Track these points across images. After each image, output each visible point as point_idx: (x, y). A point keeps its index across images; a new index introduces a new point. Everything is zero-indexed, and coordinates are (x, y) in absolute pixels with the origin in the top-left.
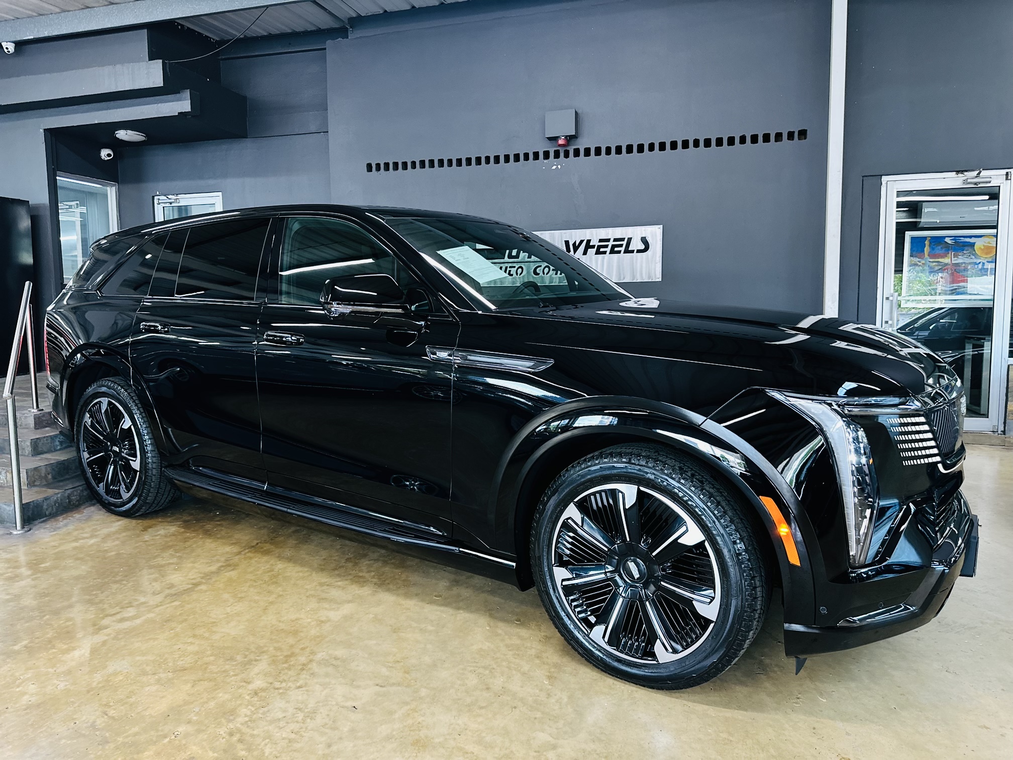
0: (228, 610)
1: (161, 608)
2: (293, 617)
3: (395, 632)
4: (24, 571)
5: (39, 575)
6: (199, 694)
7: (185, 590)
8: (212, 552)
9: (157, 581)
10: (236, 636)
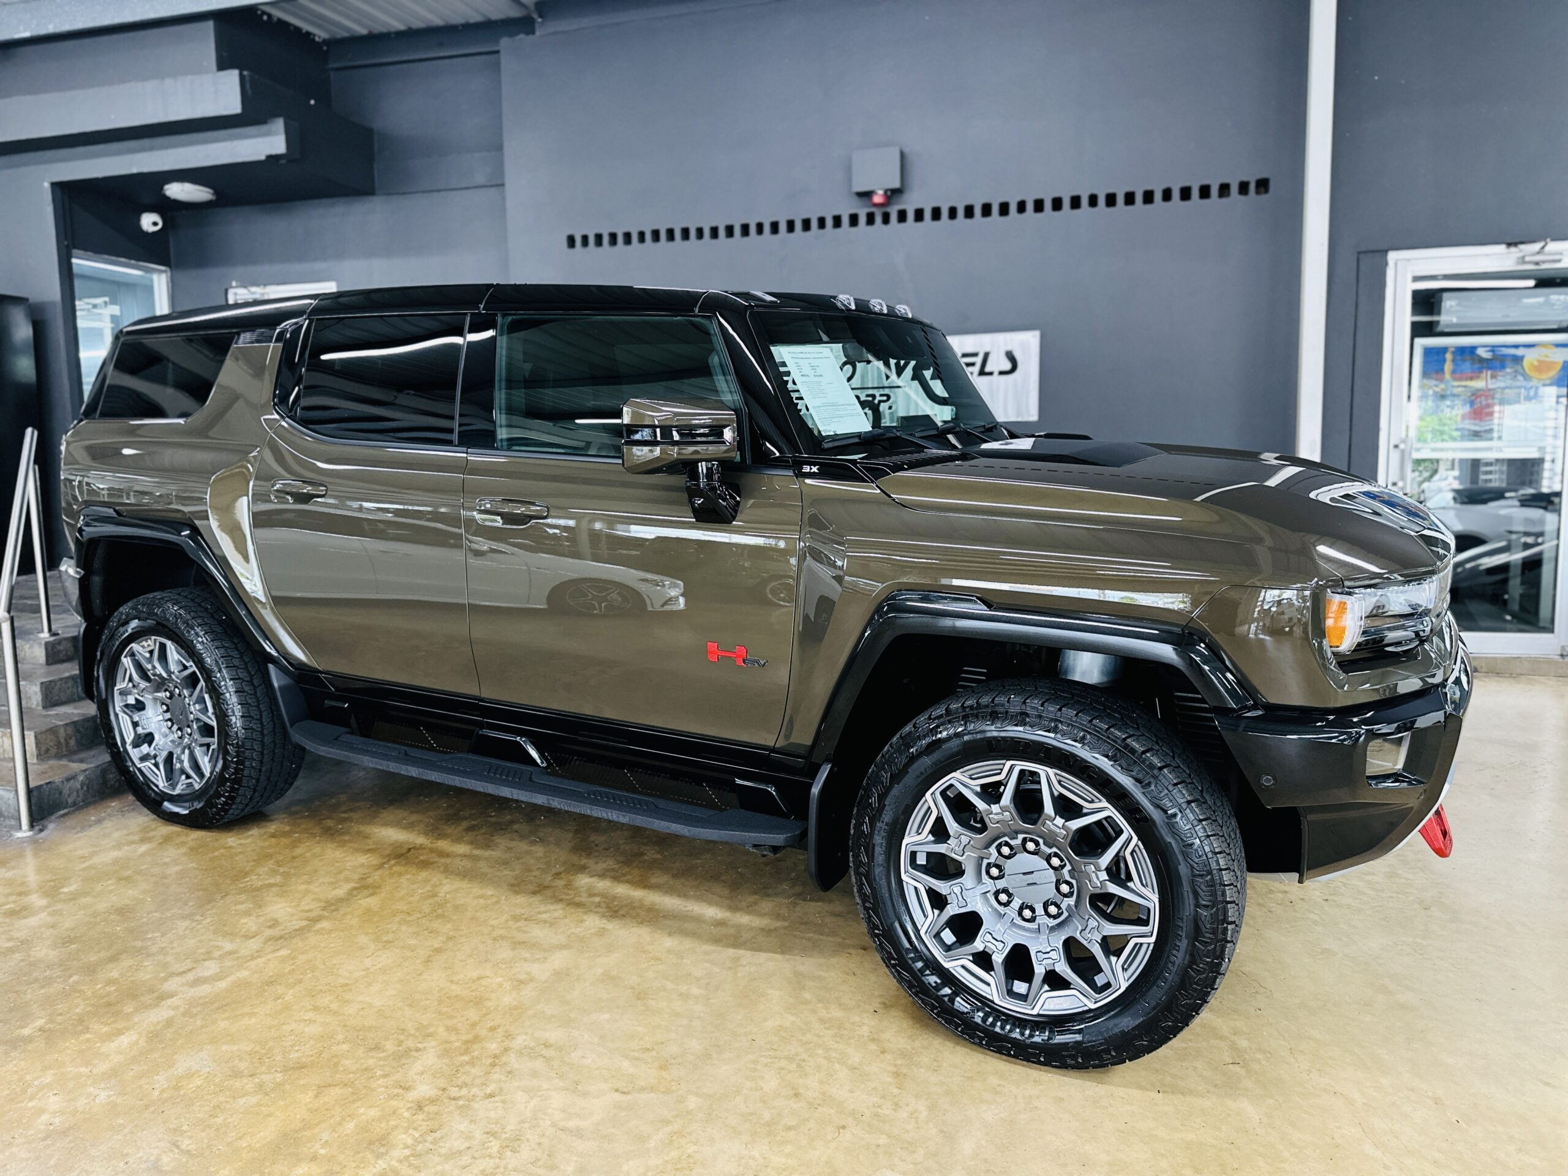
0: (368, 962)
1: (259, 960)
2: (474, 974)
3: (638, 999)
4: (37, 900)
5: (59, 906)
6: (327, 1110)
7: (296, 930)
8: (337, 864)
9: (250, 915)
10: (383, 1008)
